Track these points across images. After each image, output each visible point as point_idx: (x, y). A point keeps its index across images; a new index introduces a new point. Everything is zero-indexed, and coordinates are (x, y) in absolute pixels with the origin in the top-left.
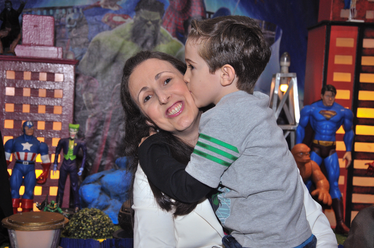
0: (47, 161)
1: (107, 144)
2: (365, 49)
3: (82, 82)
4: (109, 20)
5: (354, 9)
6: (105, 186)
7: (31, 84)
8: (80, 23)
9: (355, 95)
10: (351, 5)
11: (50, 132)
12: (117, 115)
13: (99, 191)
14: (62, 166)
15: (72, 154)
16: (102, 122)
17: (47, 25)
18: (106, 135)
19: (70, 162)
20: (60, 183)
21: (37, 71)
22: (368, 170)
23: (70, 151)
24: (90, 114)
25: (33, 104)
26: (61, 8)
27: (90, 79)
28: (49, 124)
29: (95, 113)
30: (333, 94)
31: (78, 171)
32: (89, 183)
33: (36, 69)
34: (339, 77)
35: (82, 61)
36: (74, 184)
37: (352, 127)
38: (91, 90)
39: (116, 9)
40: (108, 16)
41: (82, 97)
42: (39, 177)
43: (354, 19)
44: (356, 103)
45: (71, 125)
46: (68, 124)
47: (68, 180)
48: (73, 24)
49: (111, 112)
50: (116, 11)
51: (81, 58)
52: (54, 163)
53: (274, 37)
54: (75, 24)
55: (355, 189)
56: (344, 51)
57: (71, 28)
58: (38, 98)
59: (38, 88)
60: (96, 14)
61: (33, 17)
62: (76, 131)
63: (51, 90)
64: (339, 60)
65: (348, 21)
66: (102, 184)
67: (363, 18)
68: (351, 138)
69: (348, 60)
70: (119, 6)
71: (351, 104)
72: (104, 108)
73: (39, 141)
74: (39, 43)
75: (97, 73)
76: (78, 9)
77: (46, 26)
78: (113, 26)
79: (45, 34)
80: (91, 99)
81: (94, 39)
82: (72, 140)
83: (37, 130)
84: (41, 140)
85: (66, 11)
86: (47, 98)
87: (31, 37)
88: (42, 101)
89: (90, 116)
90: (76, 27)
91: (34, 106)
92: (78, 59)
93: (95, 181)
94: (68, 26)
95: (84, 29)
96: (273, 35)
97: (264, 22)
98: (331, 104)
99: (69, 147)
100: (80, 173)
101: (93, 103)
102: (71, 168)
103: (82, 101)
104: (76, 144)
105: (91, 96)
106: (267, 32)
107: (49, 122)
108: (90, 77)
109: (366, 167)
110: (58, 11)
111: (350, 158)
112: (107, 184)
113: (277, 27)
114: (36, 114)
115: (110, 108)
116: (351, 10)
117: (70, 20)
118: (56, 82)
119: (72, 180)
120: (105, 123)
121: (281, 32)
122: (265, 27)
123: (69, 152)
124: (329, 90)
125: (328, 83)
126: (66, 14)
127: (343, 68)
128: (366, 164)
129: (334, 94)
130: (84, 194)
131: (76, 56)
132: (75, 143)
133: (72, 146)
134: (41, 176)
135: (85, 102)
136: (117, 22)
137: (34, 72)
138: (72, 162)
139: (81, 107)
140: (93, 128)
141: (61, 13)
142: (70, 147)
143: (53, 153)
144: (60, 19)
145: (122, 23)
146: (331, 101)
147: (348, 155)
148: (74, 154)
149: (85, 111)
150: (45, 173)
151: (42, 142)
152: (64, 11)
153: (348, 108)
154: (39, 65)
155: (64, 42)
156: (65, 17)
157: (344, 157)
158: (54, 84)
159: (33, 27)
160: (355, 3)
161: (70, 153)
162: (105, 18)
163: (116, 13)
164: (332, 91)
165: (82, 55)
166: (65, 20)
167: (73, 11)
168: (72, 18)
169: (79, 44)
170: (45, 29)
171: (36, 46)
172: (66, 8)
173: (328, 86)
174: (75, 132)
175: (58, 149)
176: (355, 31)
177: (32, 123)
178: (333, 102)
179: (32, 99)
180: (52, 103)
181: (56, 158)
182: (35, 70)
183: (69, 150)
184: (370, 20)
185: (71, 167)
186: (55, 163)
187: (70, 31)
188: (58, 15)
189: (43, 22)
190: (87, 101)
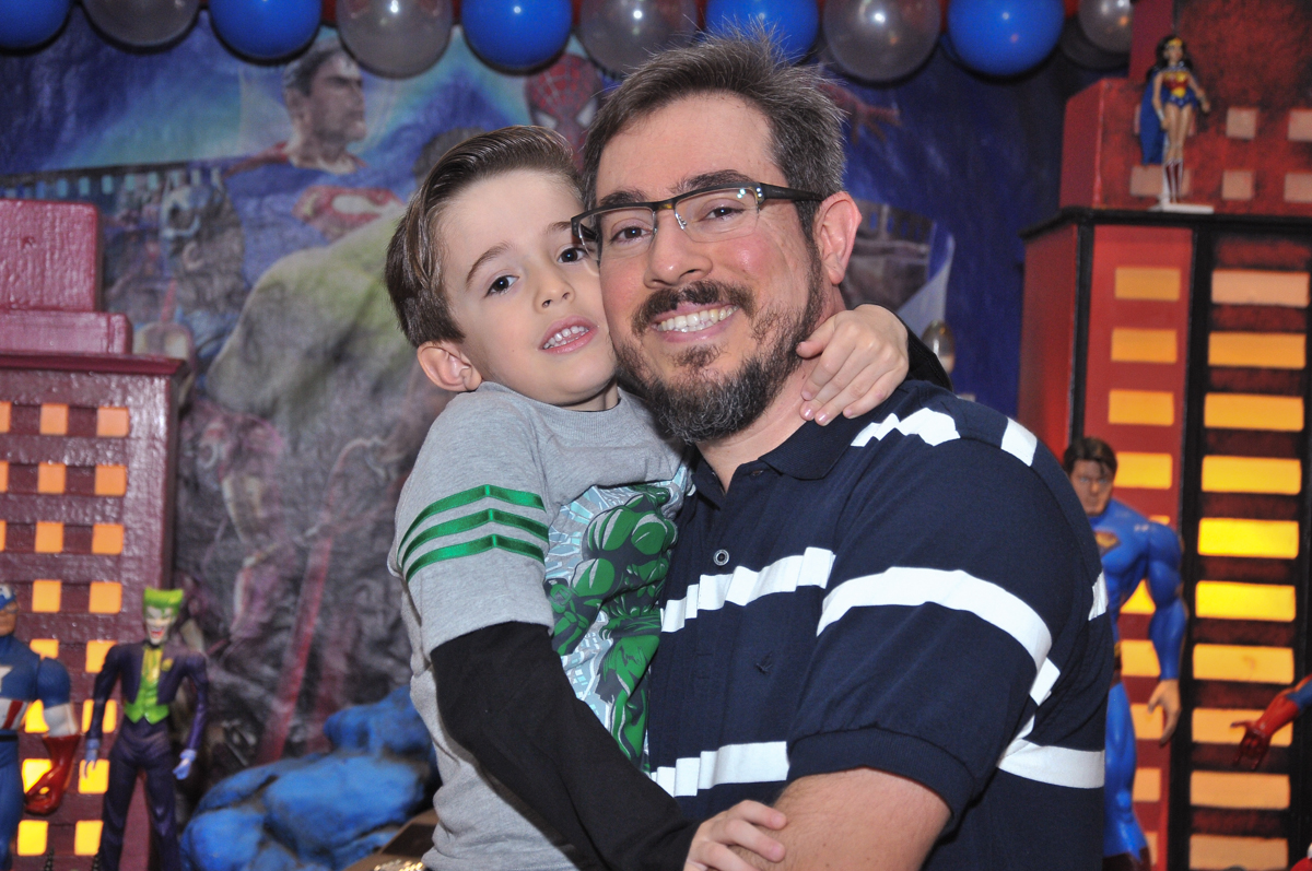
0: (69, 728)
1: (314, 663)
2: (1220, 306)
3: (221, 435)
4: (318, 211)
5: (1176, 167)
6: (276, 816)
7: (9, 450)
8: (214, 220)
9: (1189, 473)
10: (1165, 151)
11: (77, 620)
12: (348, 555)
13: (254, 836)
14: (117, 743)
15: (153, 701)
16: (295, 584)
17: (71, 235)
18: (309, 630)
19: (147, 730)
20: (111, 808)
21: (32, 402)
22: (1242, 749)
23: (149, 690)
24: (250, 554)
25: (17, 521)
26: (144, 169)
27: (249, 426)
28: (76, 592)
29: (270, 549)
30: (1102, 471)
31: (178, 761)
32: (219, 808)
33: (28, 394)
34: (1129, 408)
35: (219, 357)
36: (159, 811)
37: (1179, 588)
38: (253, 464)
39: (343, 168)
40: (314, 196)
41: (220, 493)
42: (36, 789)
43: (1179, 200)
44: (1194, 503)
45: (153, 594)
46: (142, 592)
47: (139, 798)
48: (188, 226)
49: (327, 545)
50: (344, 179)
51: (217, 350)
52: (88, 734)
53: (926, 262)
54: (196, 225)
55: (1198, 820)
56: (1144, 315)
57: (180, 242)
58: (34, 497)
59: (33, 461)
60: (273, 189)
61: (21, 208)
62: (171, 616)
63: (83, 467)
64: (1129, 346)
65: (1155, 208)
66: (268, 808)
67: (1214, 196)
68: (1175, 631)
69: (1162, 347)
70: (354, 159)
71: (1176, 504)
72: (303, 529)
73: (37, 656)
74: (41, 301)
75: (275, 402)
76: (205, 172)
77: (65, 239)
78: (336, 230)
79: (64, 268)
80: (256, 499)
81: (264, 278)
82: (154, 647)
83: (28, 616)
84: (46, 648)
85: (163, 179)
86: (68, 498)
87: (12, 278)
88: (49, 508)
89: (249, 561)
90: (198, 236)
91: (18, 527)
92: (205, 351)
93: (243, 799)
94: (169, 233)
95: (230, 243)
96: (922, 256)
97: (886, 209)
98: (1099, 508)
99: (143, 673)
100: (181, 772)
101: (261, 514)
102: (152, 750)
103: (221, 504)
104: (168, 663)
105: (254, 487)
106: (899, 244)
107: (76, 585)
108: (250, 417)
109: (1237, 737)
110: (131, 182)
111: (1174, 705)
112: (285, 807)
113: (934, 226)
114: (28, 557)
115: (326, 531)
116: (1168, 169)
117: (175, 211)
118: (103, 439)
119: (153, 798)
120: (304, 586)
121: (951, 244)
122: (890, 228)
123: (142, 692)
124: (1087, 457)
125: (1090, 431)
126: (161, 192)
127: (1142, 377)
128: (1235, 725)
129: (1107, 470)
130: (199, 848)
131: (199, 342)
132: (163, 658)
133: (153, 669)
134: (43, 781)
135: (232, 511)
136: (350, 216)
137: (20, 405)
138: (155, 728)
139: (216, 529)
140: (260, 604)
141: (145, 188)
142: (147, 674)
143: (87, 698)
144: (140, 207)
145: (366, 218)
146: (1096, 495)
147: (1168, 692)
148: (160, 703)
149: (231, 543)
150: (58, 769)
151: (48, 659)
152: (153, 180)
153: (1164, 520)
154: (41, 381)
155: (153, 293)
156: (160, 201)
157: (1153, 699)
158: (93, 446)
159: (19, 243)
160: (1180, 143)
161: (146, 697)
162: (306, 202)
163: (348, 184)
164: (1098, 460)
165: (220, 336)
166: (158, 213)
167: (188, 180)
168: (185, 205)
169: (209, 297)
170: (62, 249)
171: (31, 313)
172: (161, 169)
173: (1086, 442)
174: (164, 618)
175: (104, 683)
176: (1182, 244)
177: (12, 591)
178: (1104, 497)
179: (10, 501)
180: (85, 514)
181: (99, 713)
182: (23, 398)
183: (143, 684)
184: (1236, 203)
185: (149, 746)
186: (93, 734)
187: (178, 251)
188: (131, 194)
189: (57, 223)
190: (239, 505)
